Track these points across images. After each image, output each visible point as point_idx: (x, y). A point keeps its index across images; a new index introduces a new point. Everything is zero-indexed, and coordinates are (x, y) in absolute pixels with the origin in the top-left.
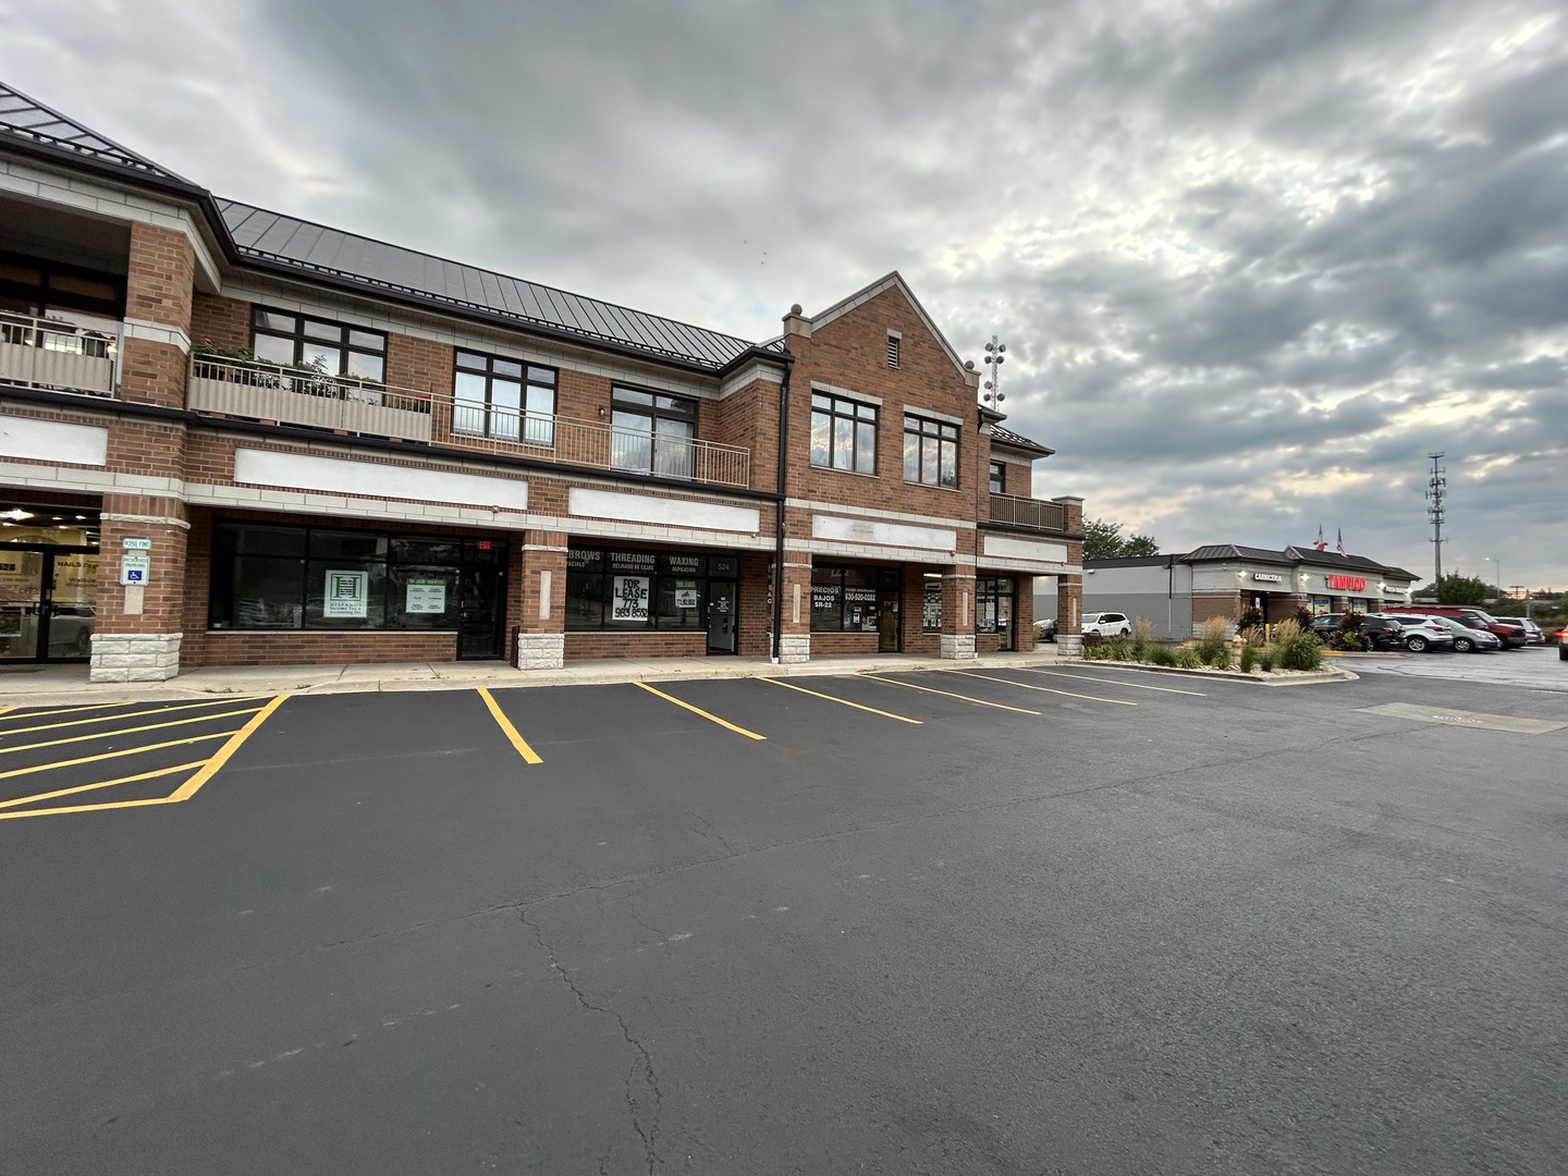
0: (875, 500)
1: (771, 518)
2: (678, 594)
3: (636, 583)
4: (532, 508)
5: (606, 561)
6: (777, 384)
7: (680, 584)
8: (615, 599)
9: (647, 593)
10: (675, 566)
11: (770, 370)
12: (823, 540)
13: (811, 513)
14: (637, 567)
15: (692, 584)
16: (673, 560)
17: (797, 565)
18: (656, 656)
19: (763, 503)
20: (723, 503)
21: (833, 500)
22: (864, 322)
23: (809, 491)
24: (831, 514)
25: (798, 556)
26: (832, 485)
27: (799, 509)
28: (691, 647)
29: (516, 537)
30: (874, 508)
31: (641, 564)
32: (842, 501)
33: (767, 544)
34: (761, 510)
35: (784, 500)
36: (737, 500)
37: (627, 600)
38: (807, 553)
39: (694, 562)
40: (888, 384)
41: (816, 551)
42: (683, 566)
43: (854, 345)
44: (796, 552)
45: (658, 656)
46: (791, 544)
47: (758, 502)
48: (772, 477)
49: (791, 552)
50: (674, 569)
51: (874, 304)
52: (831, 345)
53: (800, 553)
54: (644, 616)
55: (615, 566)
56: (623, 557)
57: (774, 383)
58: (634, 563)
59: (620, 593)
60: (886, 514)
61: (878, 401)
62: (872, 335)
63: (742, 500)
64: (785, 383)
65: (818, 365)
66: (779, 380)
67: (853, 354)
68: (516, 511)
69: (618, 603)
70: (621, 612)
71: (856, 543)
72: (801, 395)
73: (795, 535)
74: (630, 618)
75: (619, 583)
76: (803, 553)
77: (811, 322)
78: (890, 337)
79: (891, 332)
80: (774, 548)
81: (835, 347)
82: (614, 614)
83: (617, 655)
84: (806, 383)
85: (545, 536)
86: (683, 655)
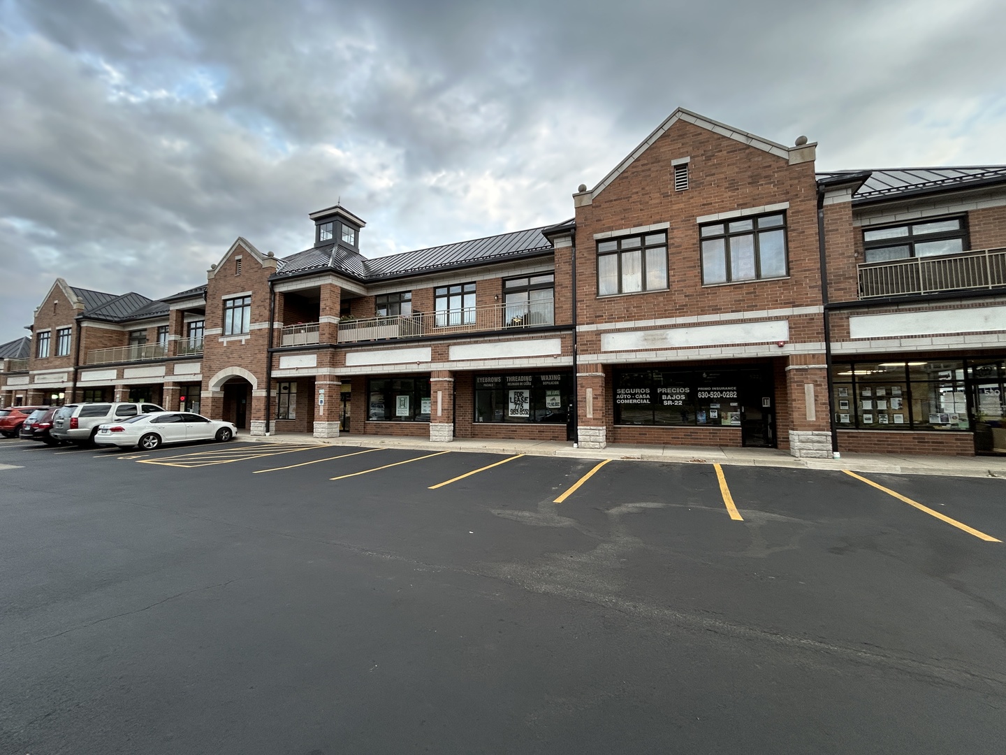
0: (665, 311)
1: (569, 342)
2: (548, 400)
3: (521, 394)
4: (433, 360)
5: (504, 382)
6: (569, 247)
7: (549, 393)
8: (510, 404)
9: (528, 399)
10: (545, 381)
11: (563, 239)
12: (611, 352)
13: (599, 333)
14: (521, 384)
15: (557, 392)
16: (543, 378)
17: (587, 374)
18: (532, 438)
19: (562, 333)
20: (533, 338)
21: (620, 319)
22: (645, 168)
23: (596, 317)
24: (619, 330)
25: (588, 367)
26: (619, 308)
27: (588, 332)
28: (556, 435)
29: (427, 375)
30: (666, 317)
31: (523, 382)
32: (629, 318)
33: (567, 361)
34: (562, 338)
35: (575, 328)
36: (543, 334)
37: (516, 404)
38: (597, 364)
39: (557, 377)
40: (675, 207)
41: (605, 362)
42: (550, 381)
43: (634, 191)
44: (587, 365)
45: (534, 439)
46: (583, 359)
47: (558, 333)
48: (569, 313)
49: (582, 365)
50: (544, 383)
51: (656, 148)
52: (612, 201)
53: (590, 365)
54: (527, 414)
55: (509, 384)
56: (513, 378)
57: (567, 248)
58: (519, 382)
59: (513, 400)
60: (680, 320)
61: (666, 225)
62: (653, 175)
63: (546, 334)
64: (574, 245)
65: (600, 220)
66: (570, 244)
67: (635, 197)
68: (427, 362)
69: (512, 406)
70: (514, 411)
71: (646, 350)
72: (585, 248)
73: (585, 352)
74: (519, 415)
75: (512, 394)
76: (593, 364)
77: (592, 192)
78: (675, 167)
79: (675, 162)
80: (572, 364)
81: (615, 200)
82: (510, 413)
83: (509, 437)
84: (590, 237)
85: (439, 373)
86: (551, 439)
